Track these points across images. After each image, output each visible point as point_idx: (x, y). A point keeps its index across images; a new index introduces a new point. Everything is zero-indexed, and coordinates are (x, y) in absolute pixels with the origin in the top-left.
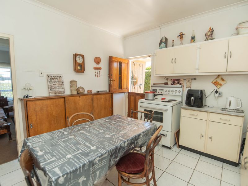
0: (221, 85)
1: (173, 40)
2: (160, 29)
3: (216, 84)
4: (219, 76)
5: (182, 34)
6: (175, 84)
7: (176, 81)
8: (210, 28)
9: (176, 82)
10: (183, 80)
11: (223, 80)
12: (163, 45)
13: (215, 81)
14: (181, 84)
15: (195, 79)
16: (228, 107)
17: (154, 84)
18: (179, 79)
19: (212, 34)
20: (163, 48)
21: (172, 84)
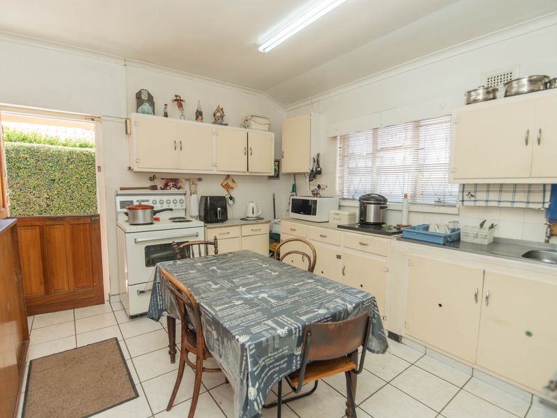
0: (232, 188)
1: (166, 105)
2: (125, 65)
3: (227, 187)
4: (228, 176)
5: (178, 98)
6: (168, 188)
7: (172, 182)
8: (219, 107)
9: (171, 184)
10: (184, 181)
11: (233, 181)
12: (146, 106)
13: (225, 183)
14: (179, 188)
15: (200, 180)
16: (250, 215)
17: (122, 189)
18: (177, 179)
19: (222, 117)
20: (148, 113)
21: (162, 189)
